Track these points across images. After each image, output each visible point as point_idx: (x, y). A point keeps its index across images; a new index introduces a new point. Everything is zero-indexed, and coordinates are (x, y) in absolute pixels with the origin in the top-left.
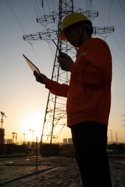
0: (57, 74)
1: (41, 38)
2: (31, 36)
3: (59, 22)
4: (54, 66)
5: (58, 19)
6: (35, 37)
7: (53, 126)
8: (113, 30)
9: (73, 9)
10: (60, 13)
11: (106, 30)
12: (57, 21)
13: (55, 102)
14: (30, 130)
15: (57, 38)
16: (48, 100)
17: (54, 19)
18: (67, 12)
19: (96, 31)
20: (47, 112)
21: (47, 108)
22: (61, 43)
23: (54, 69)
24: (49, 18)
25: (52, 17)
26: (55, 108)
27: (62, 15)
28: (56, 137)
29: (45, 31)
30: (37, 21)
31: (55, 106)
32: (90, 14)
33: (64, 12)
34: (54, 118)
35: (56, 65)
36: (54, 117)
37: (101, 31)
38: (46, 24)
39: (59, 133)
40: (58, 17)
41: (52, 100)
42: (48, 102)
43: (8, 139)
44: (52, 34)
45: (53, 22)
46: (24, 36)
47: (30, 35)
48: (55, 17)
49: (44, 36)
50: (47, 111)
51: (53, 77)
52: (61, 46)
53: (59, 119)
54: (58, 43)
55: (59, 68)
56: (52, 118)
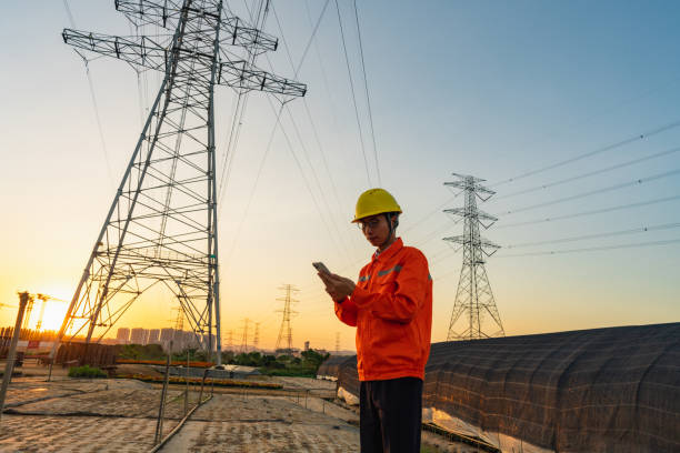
0: (144, 159)
1: (118, 52)
2: (90, 38)
3: (178, 30)
4: (143, 136)
5: (175, 22)
6: (102, 44)
7: (105, 294)
8: (304, 92)
9: (219, 10)
10: (185, 9)
11: (287, 87)
12: (171, 23)
13: (125, 231)
15: (164, 67)
16: (108, 222)
17: (165, 18)
18: (205, 13)
19: (267, 81)
20: (95, 254)
21: (99, 243)
22: (173, 83)
23: (139, 145)
24: (152, 11)
25: (161, 10)
26: (120, 246)
27: (190, 15)
28: (108, 323)
29: (134, 40)
30: (117, 7)
31: (121, 241)
32: (259, 40)
33: (197, 11)
34: (111, 273)
35: (147, 134)
36: (112, 267)
37: (276, 85)
38: (139, 22)
39: (117, 316)
40: (178, 16)
41: (116, 224)
42: (105, 229)
44: (153, 53)
45: (162, 23)
46: (69, 33)
47: (87, 35)
48: (168, 13)
49: (129, 50)
50: (100, 249)
51: (132, 164)
52: (169, 91)
53: (129, 278)
54: (165, 82)
55: (154, 144)
56: (106, 272)
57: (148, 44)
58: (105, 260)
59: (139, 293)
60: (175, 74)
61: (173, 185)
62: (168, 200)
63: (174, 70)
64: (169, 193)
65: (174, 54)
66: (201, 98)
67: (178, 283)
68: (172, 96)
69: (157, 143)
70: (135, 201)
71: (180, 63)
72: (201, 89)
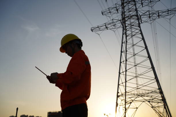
0: (125, 59)
1: (107, 28)
2: (98, 27)
3: (122, 12)
4: (122, 52)
5: (121, 10)
6: (102, 28)
7: (126, 109)
10: (123, 4)
11: (169, 12)
13: (126, 86)
14: (105, 114)
15: (122, 26)
16: (119, 85)
17: (117, 10)
18: (129, 2)
19: (160, 14)
20: (118, 96)
21: (118, 93)
22: (126, 30)
23: (121, 55)
24: (113, 10)
25: (115, 8)
26: (126, 92)
27: (125, 5)
29: (110, 22)
30: (103, 14)
31: (125, 90)
33: (126, 2)
34: (126, 102)
35: (123, 50)
36: (125, 100)
37: (164, 13)
38: (110, 15)
40: (121, 7)
41: (122, 84)
42: (118, 87)
44: (117, 23)
45: (117, 12)
46: (92, 28)
47: (97, 27)
48: (118, 8)
49: (110, 26)
50: (119, 95)
51: (121, 63)
52: (126, 33)
53: (131, 103)
54: (123, 31)
55: (126, 53)
56: (124, 102)
57: (115, 21)
58: (123, 98)
59: (137, 108)
60: (126, 27)
61: (136, 65)
62: (136, 71)
63: (125, 25)
64: (136, 69)
65: (123, 21)
66: (137, 31)
67: (149, 102)
68: (127, 35)
70: (126, 75)
71: (126, 22)
72: (135, 28)
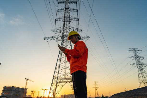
0: (60, 58)
1: (53, 39)
3: (63, 32)
4: (59, 53)
5: (62, 31)
6: (50, 38)
7: (56, 87)
8: (89, 38)
9: (70, 27)
10: (64, 28)
11: (85, 38)
12: (62, 32)
13: (58, 73)
14: (42, 89)
15: (61, 40)
16: (55, 72)
17: (60, 31)
19: (81, 38)
20: (53, 78)
21: (54, 76)
22: (63, 42)
23: (59, 55)
24: (58, 30)
26: (58, 76)
27: (65, 29)
28: (57, 93)
29: (56, 36)
30: (52, 31)
31: (58, 75)
32: (78, 30)
33: (66, 28)
34: (57, 82)
35: (60, 53)
36: (57, 81)
37: (83, 38)
38: (56, 33)
39: (59, 91)
41: (57, 72)
42: (54, 73)
43: (28, 95)
44: (59, 38)
45: (60, 32)
46: (45, 38)
47: (48, 37)
48: (61, 30)
49: (55, 38)
51: (58, 59)
52: (63, 44)
53: (60, 83)
54: (62, 42)
55: (61, 55)
56: (56, 82)
57: (58, 36)
58: (55, 80)
59: (63, 86)
60: (63, 41)
61: (66, 62)
62: (65, 65)
63: (63, 40)
65: (63, 37)
66: (69, 44)
67: (70, 83)
68: (64, 45)
69: (62, 54)
70: (59, 67)
71: (64, 38)
72: (69, 42)
